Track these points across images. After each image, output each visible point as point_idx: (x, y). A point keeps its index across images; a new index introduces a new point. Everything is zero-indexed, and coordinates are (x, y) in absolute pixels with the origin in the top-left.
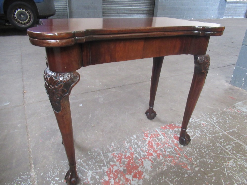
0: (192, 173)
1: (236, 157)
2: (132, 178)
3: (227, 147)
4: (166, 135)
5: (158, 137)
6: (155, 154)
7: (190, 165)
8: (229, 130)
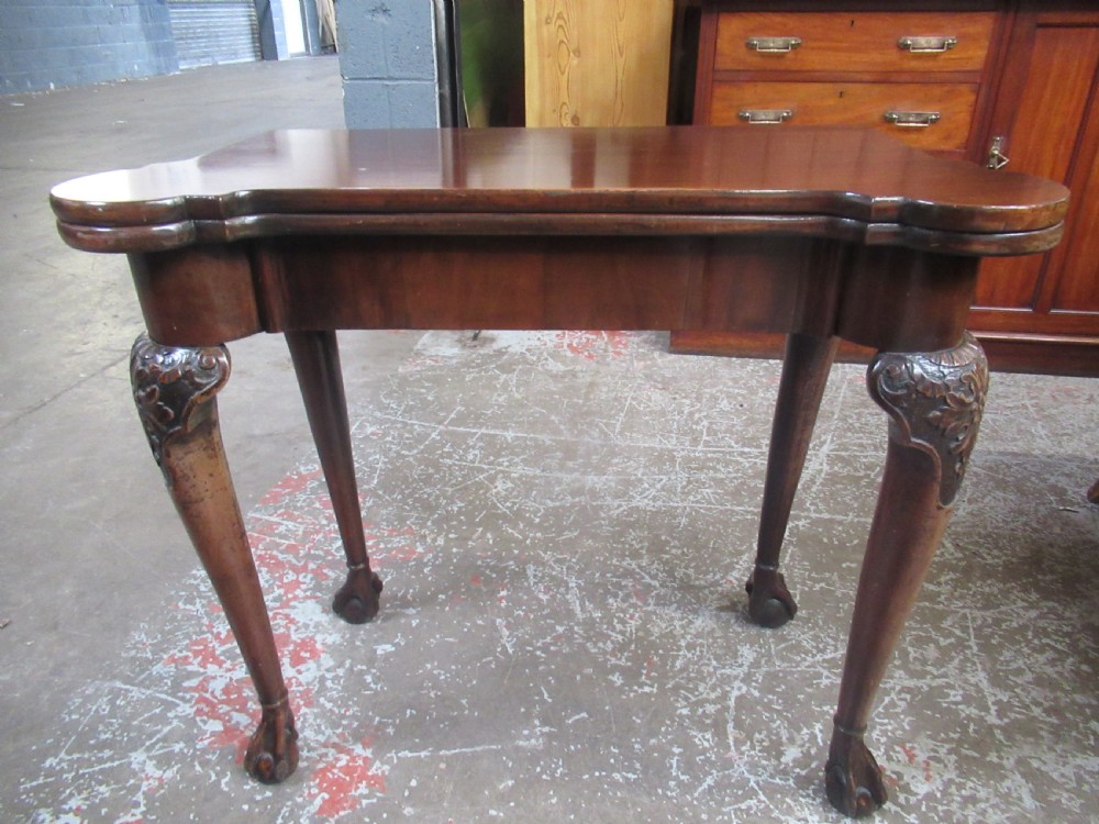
0: (436, 557)
1: (501, 468)
2: (294, 670)
3: (471, 457)
4: (296, 513)
5: (277, 531)
6: (305, 577)
7: (418, 544)
8: (445, 418)
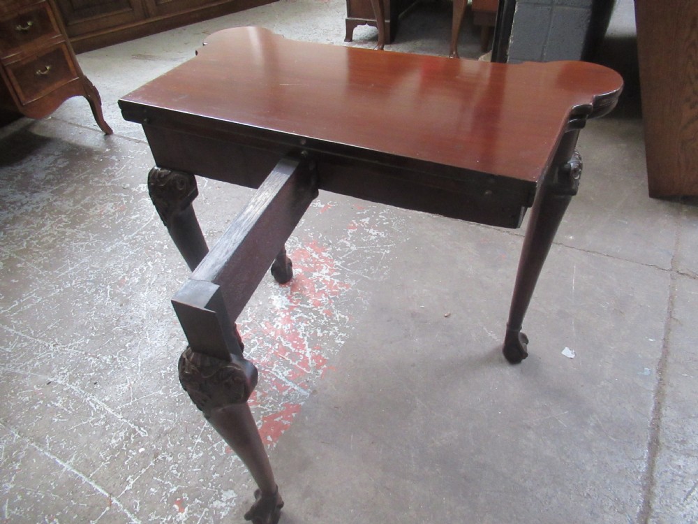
5: (290, 370)
